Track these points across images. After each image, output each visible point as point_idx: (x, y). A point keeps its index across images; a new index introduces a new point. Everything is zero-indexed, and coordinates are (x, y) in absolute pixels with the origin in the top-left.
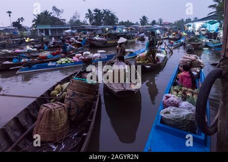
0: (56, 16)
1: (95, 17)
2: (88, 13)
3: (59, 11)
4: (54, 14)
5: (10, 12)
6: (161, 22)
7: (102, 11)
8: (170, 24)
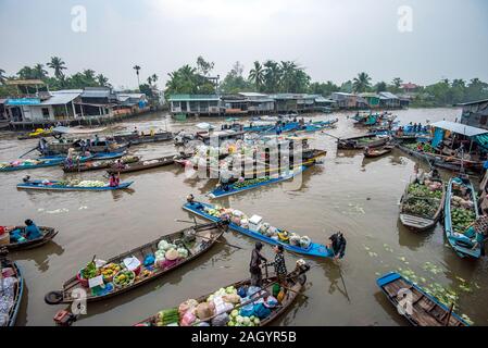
0: (202, 74)
1: (266, 76)
2: (254, 68)
3: (208, 65)
4: (200, 71)
5: (137, 68)
6: (398, 85)
7: (280, 66)
8: (417, 89)
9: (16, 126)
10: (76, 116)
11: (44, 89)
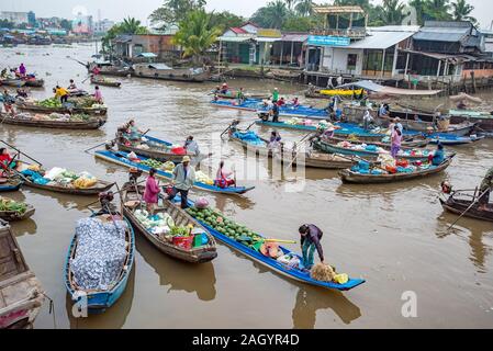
9: (309, 76)
10: (395, 72)
11: (360, 23)
